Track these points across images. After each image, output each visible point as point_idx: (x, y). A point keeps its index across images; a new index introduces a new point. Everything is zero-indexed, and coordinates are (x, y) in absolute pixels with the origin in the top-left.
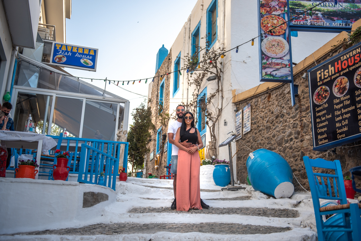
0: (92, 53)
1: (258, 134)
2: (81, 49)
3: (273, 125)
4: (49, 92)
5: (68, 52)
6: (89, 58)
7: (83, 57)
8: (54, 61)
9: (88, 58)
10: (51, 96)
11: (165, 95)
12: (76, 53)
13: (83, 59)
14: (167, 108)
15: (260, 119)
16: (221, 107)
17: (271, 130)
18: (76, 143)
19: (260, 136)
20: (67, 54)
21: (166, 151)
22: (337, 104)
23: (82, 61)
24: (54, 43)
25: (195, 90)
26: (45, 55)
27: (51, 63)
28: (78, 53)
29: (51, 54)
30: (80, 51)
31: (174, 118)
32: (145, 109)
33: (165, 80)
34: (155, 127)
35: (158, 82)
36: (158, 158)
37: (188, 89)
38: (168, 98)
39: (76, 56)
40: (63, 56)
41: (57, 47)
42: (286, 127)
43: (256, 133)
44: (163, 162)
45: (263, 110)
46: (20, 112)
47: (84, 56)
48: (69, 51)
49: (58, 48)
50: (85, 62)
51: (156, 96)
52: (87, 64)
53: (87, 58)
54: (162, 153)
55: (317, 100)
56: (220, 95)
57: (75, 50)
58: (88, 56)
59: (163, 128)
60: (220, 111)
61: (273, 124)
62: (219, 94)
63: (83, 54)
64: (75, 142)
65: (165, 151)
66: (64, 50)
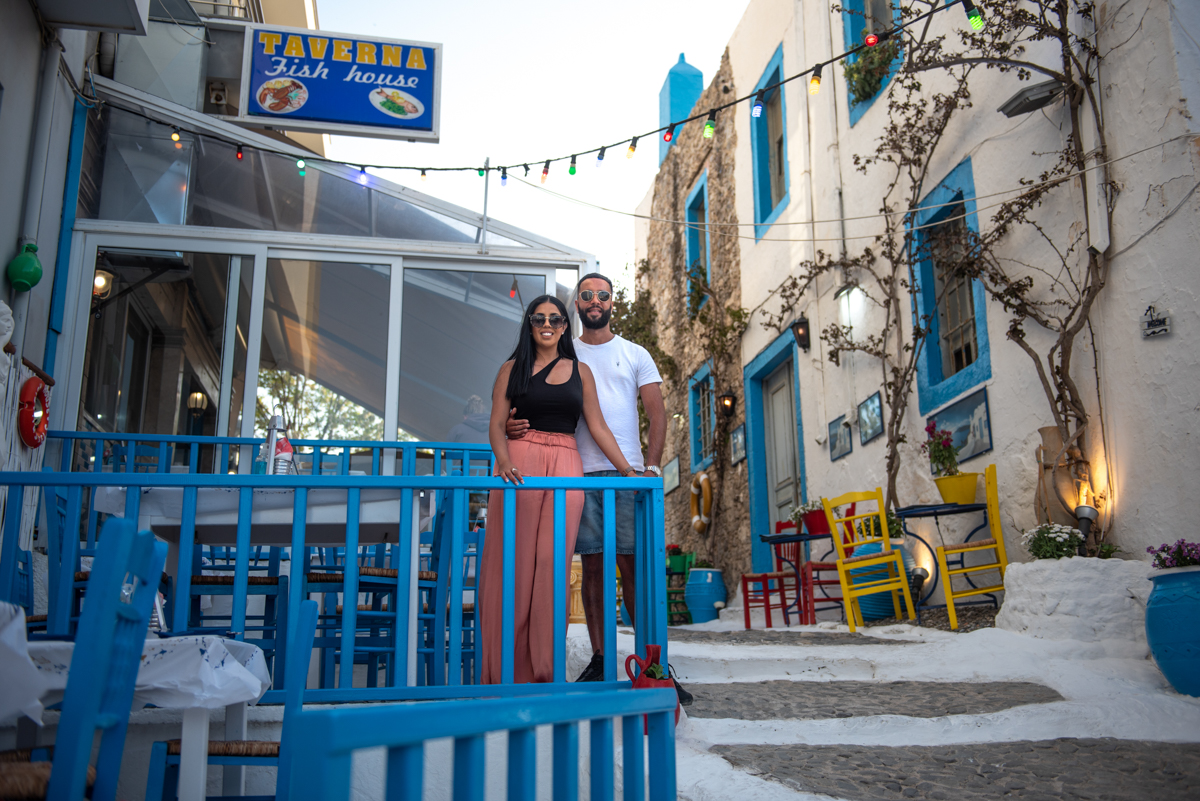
0: (416, 63)
2: (367, 49)
4: (238, 237)
5: (313, 64)
6: (406, 83)
7: (379, 82)
8: (254, 109)
9: (402, 84)
10: (248, 259)
11: (712, 236)
12: (346, 67)
13: (382, 92)
14: (732, 285)
16: (1107, 243)
18: (347, 503)
20: (312, 73)
21: (742, 461)
23: (376, 99)
24: (250, 27)
25: (892, 185)
26: (220, 86)
27: (243, 116)
28: (355, 67)
29: (240, 80)
30: (366, 57)
31: (775, 326)
32: (625, 301)
33: (709, 178)
34: (676, 366)
35: (675, 195)
36: (705, 486)
37: (840, 194)
38: (727, 247)
39: (348, 79)
40: (294, 84)
41: (263, 45)
44: (730, 503)
46: (154, 342)
47: (382, 76)
48: (318, 61)
49: (269, 50)
50: (390, 103)
51: (669, 248)
52: (400, 109)
53: (395, 83)
54: (721, 466)
56: (1094, 176)
57: (342, 55)
58: (401, 77)
59: (717, 368)
60: (1101, 262)
62: (1083, 177)
63: (378, 69)
64: (339, 495)
65: (733, 459)
66: (294, 55)
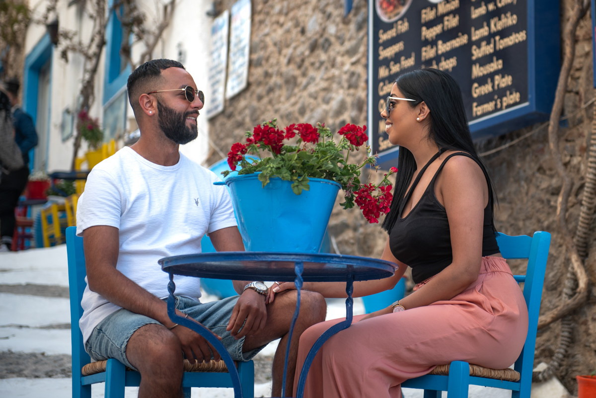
1: (265, 100)
3: (304, 75)
15: (271, 48)
17: (296, 90)
19: (269, 107)
22: (430, 24)
42: (333, 82)
43: (260, 98)
45: (282, 19)
55: (385, 5)
60: (169, 10)
61: (303, 69)
